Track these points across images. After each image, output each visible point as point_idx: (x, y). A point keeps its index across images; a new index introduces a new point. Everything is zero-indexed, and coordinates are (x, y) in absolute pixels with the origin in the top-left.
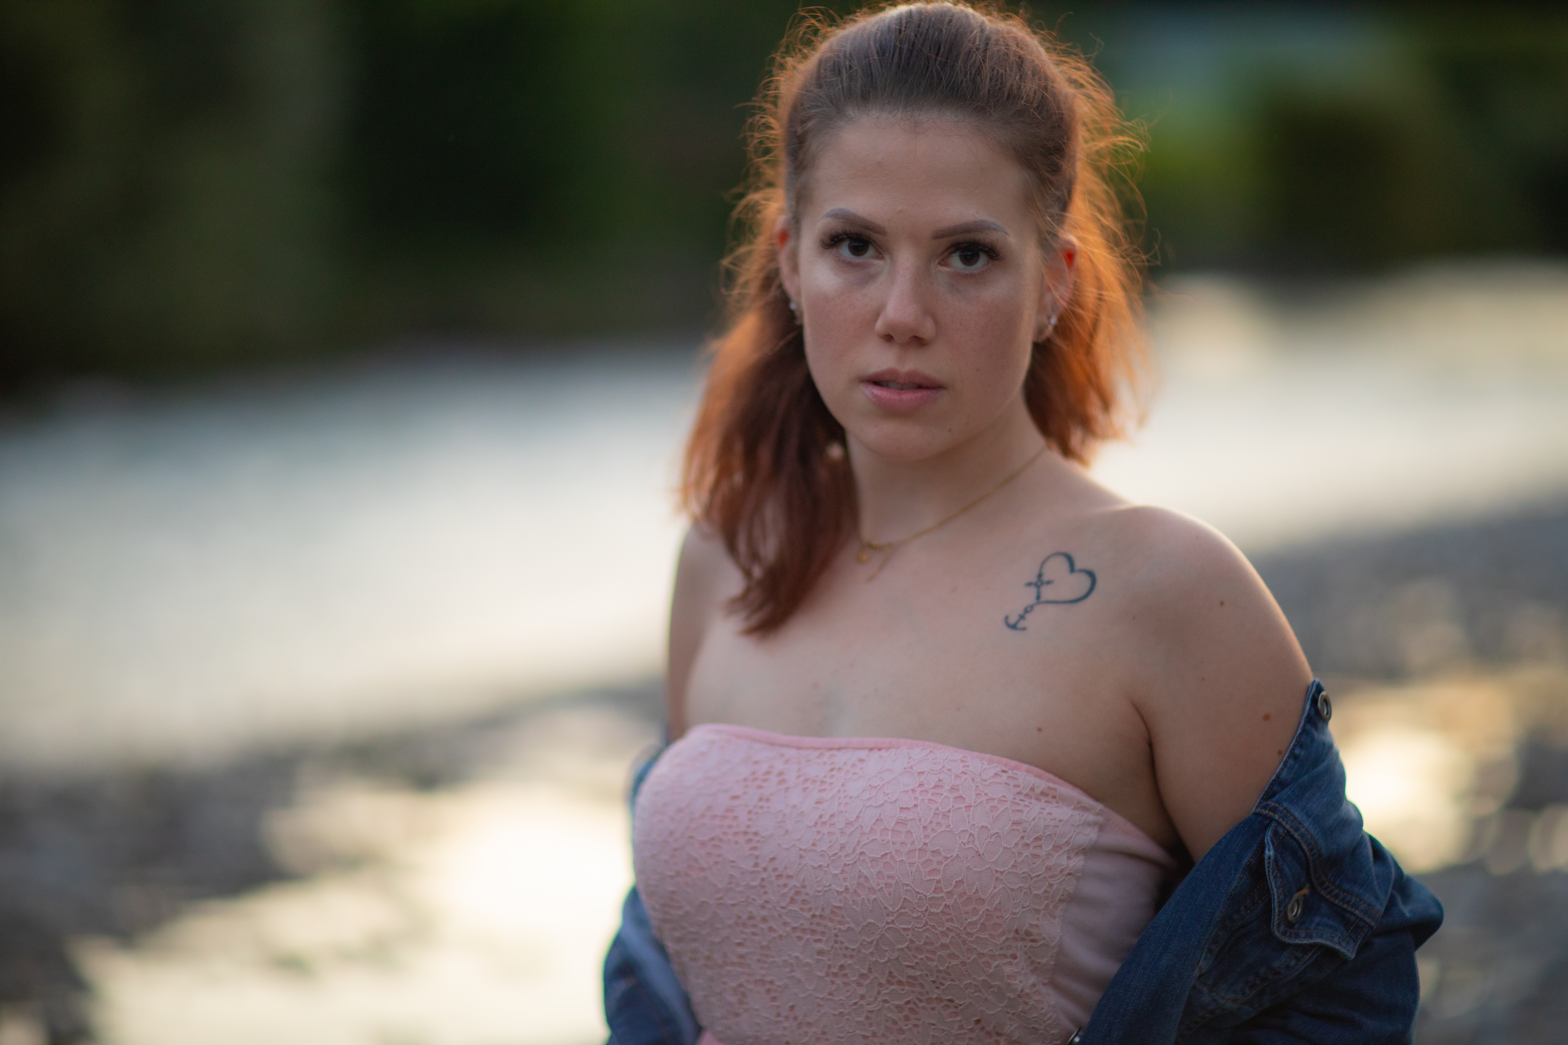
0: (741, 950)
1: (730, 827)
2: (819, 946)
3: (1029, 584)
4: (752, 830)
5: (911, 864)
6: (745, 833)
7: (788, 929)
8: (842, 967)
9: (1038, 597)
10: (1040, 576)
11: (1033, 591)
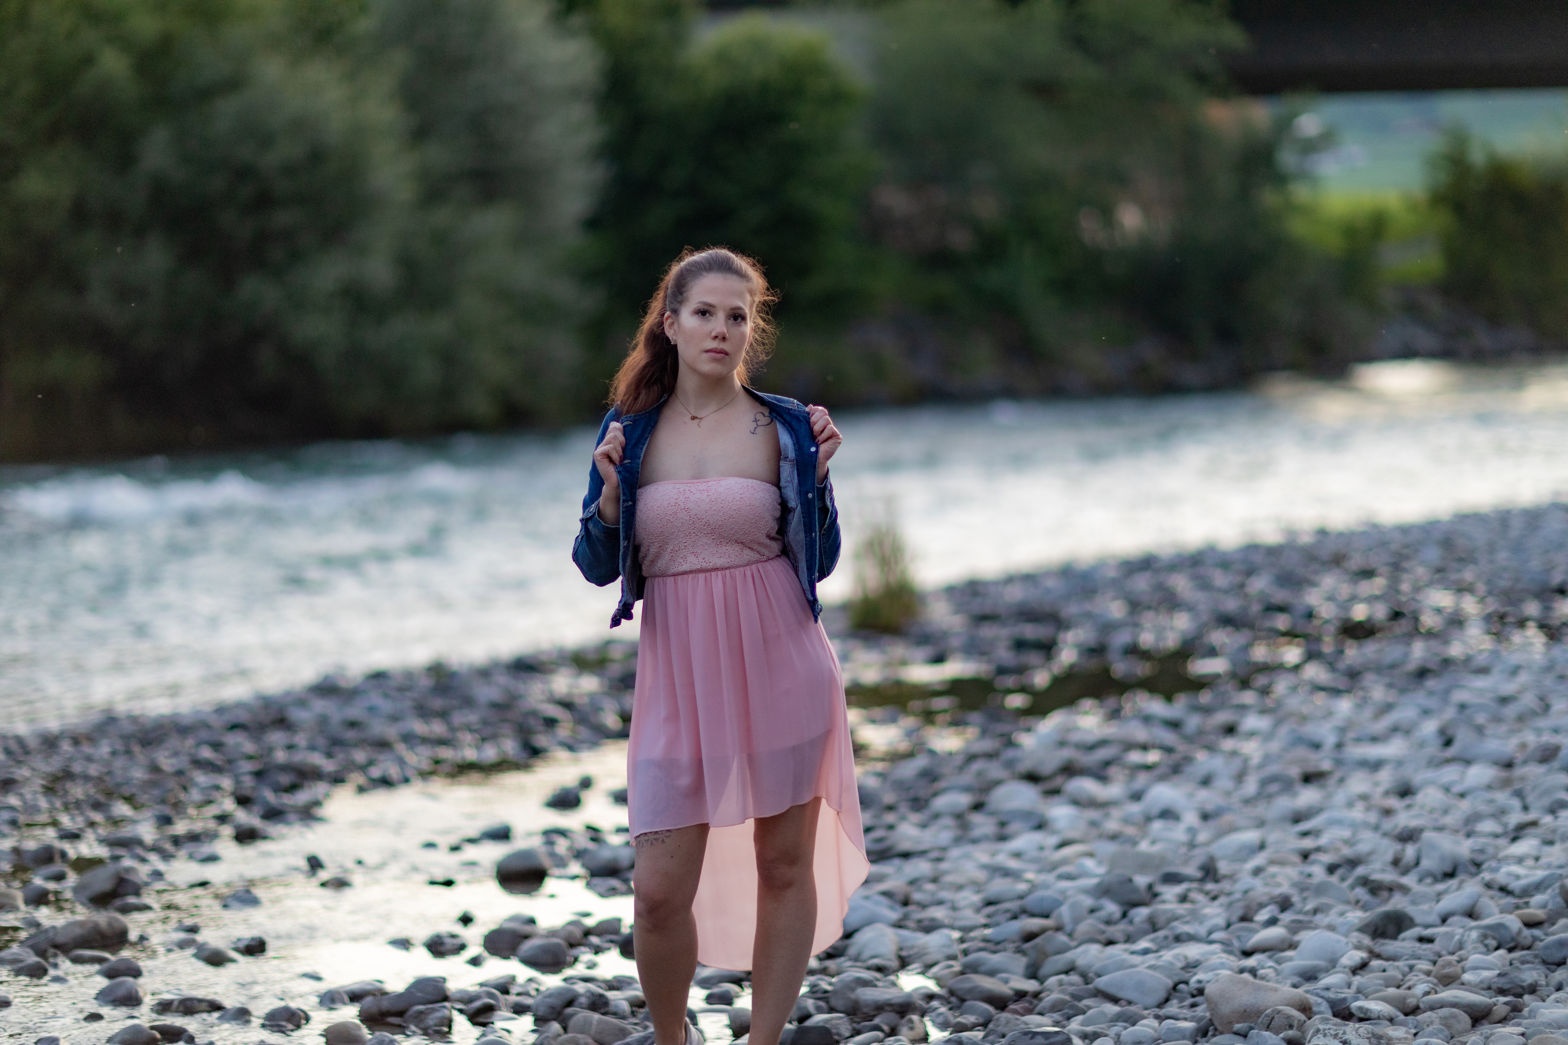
0: (685, 544)
1: (678, 508)
2: (713, 537)
3: (753, 421)
4: (686, 507)
5: (747, 509)
6: (684, 509)
7: (703, 534)
8: (721, 542)
9: (757, 425)
10: (756, 419)
11: (755, 423)
